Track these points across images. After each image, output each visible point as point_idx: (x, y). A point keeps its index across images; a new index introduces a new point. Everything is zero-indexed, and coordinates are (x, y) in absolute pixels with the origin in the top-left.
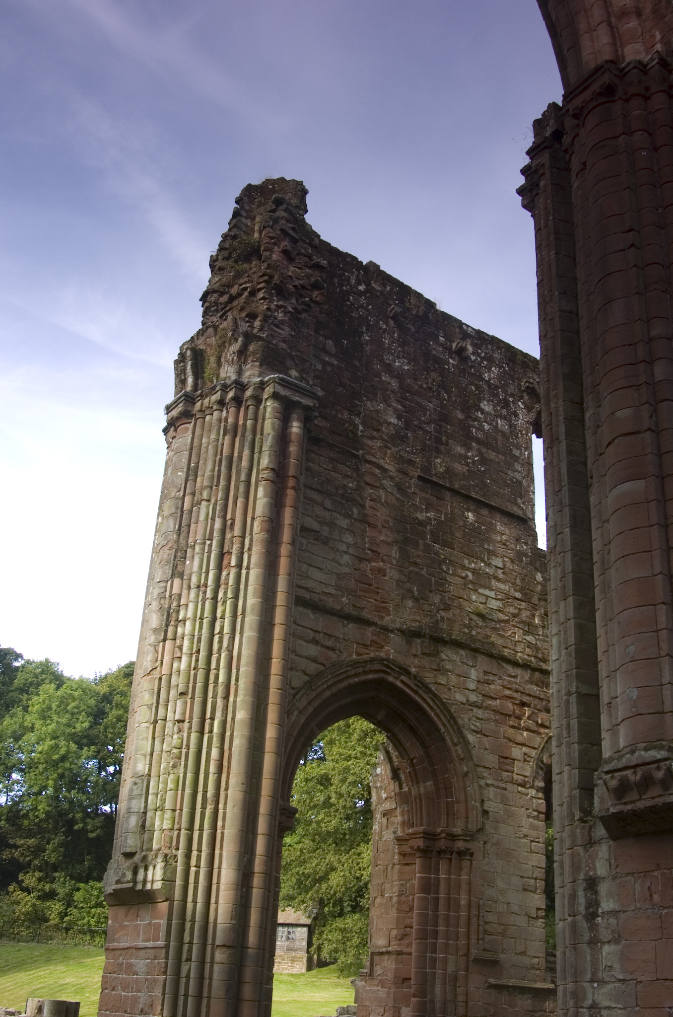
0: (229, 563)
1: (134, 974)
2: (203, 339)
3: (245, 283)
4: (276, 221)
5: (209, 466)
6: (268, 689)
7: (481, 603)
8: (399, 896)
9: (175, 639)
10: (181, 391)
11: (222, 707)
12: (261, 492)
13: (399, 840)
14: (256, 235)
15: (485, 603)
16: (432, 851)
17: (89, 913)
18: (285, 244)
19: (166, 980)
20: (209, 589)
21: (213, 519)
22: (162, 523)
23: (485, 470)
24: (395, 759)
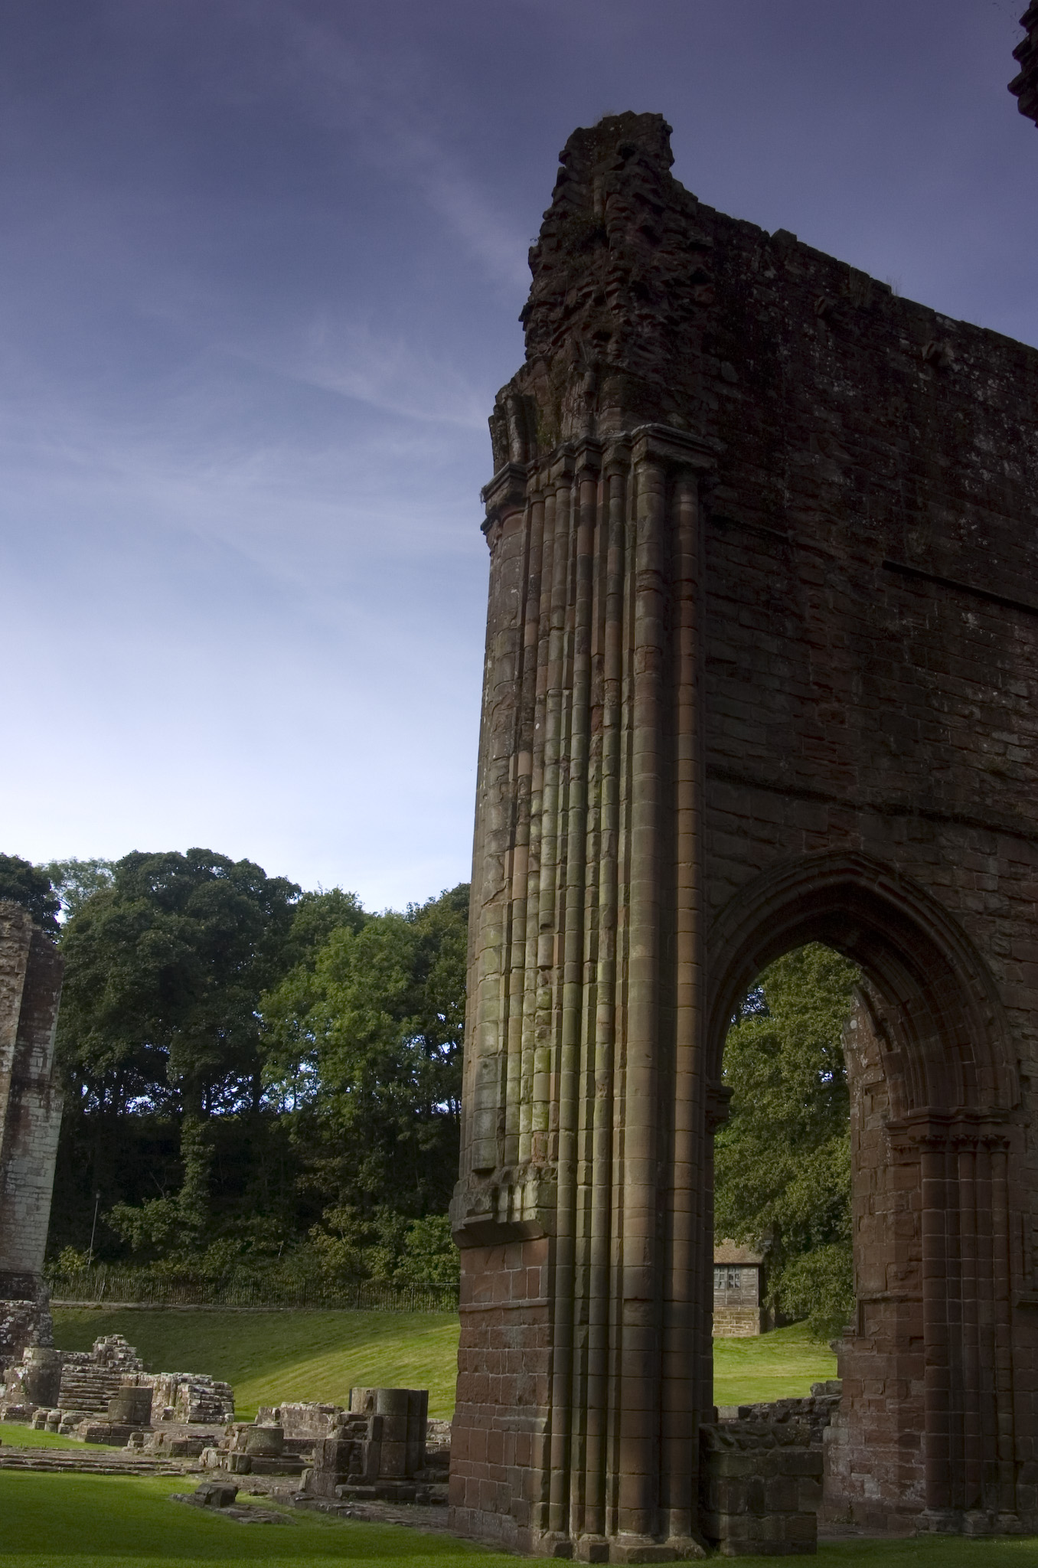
0: (601, 722)
1: (505, 1347)
2: (529, 379)
3: (588, 285)
4: (625, 182)
5: (558, 576)
6: (675, 910)
7: (998, 754)
8: (896, 1213)
9: (527, 844)
10: (504, 464)
11: (607, 942)
12: (640, 609)
13: (891, 1128)
14: (597, 208)
15: (1004, 754)
16: (944, 1143)
17: (429, 1262)
18: (644, 216)
19: (552, 1352)
20: (572, 764)
21: (571, 657)
22: (493, 669)
23: (989, 545)
24: (878, 1005)
